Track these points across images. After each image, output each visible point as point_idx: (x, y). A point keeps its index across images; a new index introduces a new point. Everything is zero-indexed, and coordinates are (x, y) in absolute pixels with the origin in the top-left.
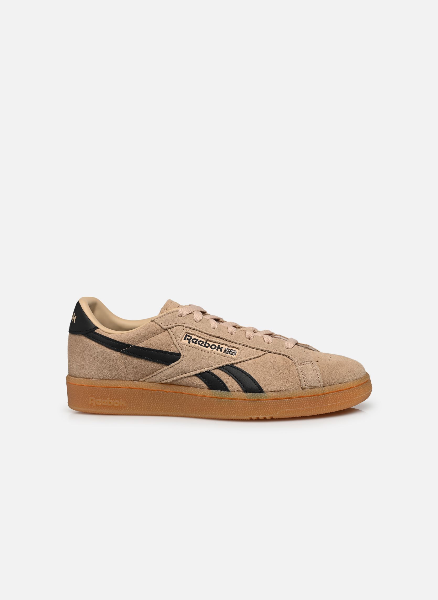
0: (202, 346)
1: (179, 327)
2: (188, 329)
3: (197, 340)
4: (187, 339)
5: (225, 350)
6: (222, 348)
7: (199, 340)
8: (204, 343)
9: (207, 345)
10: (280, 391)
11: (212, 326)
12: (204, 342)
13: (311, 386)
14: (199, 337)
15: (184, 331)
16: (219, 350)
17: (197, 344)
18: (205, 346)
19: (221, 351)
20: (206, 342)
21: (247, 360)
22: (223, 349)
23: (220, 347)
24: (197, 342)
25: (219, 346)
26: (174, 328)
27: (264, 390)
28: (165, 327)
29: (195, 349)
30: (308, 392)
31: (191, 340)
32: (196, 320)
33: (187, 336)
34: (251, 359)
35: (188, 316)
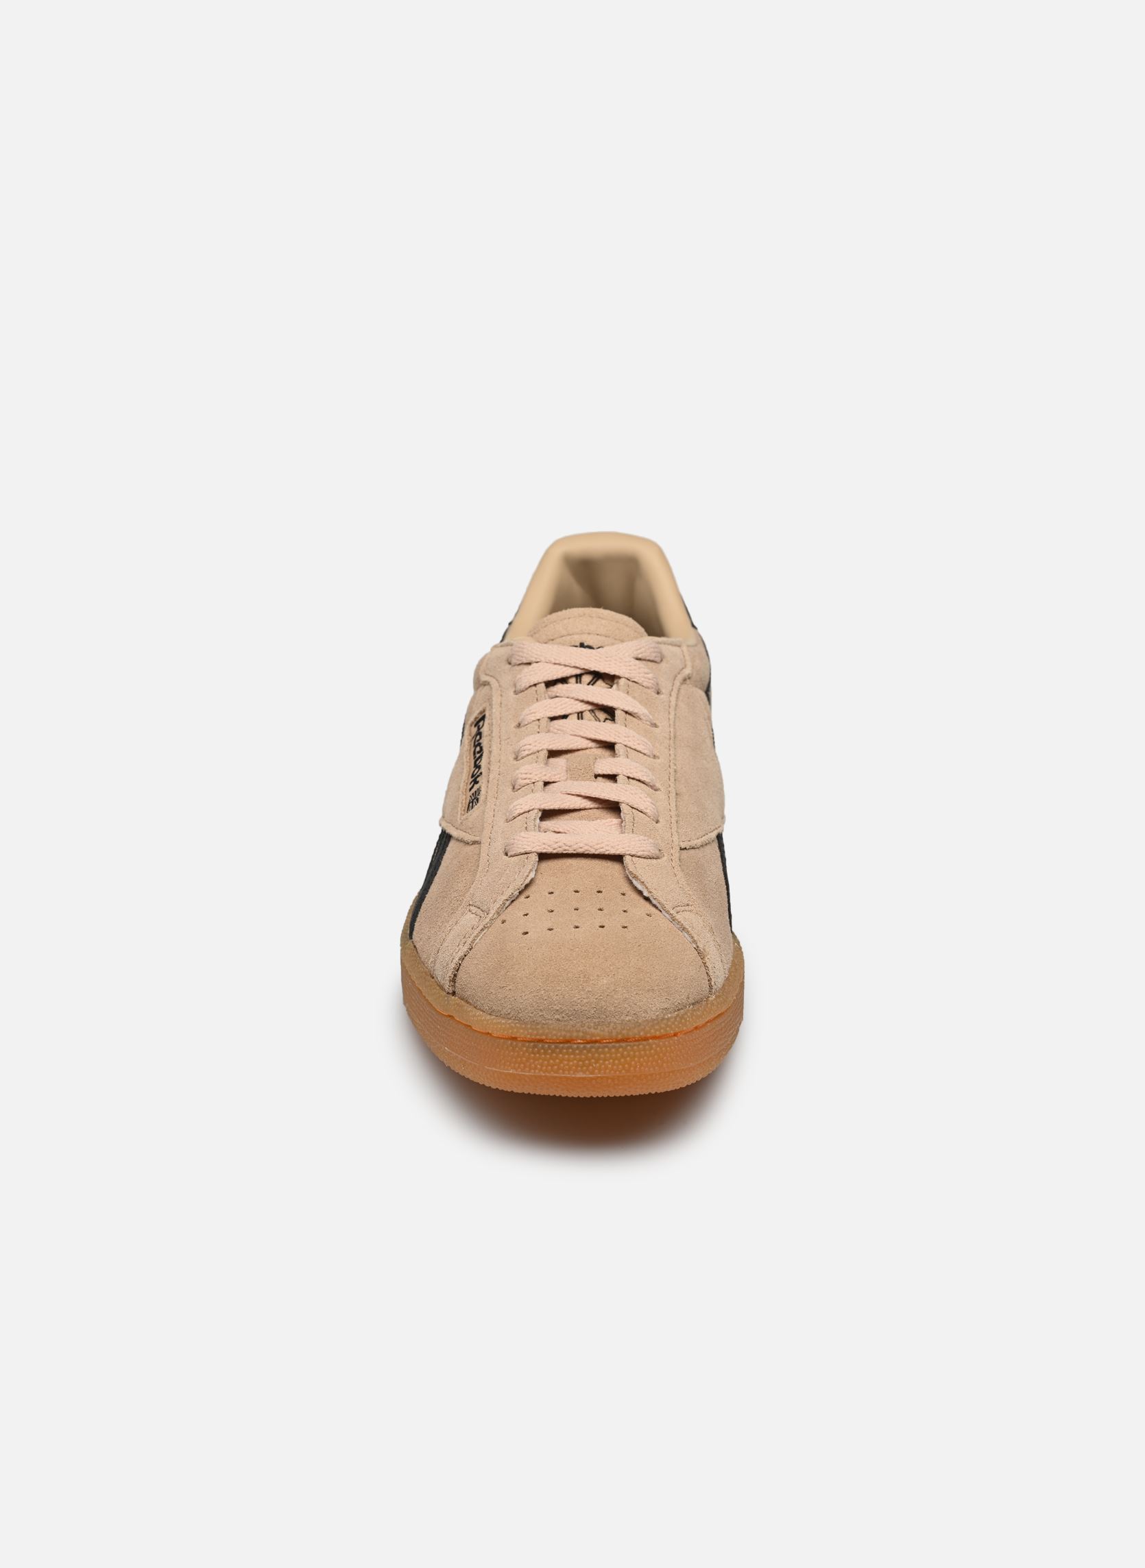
6: (478, 782)
22: (475, 788)
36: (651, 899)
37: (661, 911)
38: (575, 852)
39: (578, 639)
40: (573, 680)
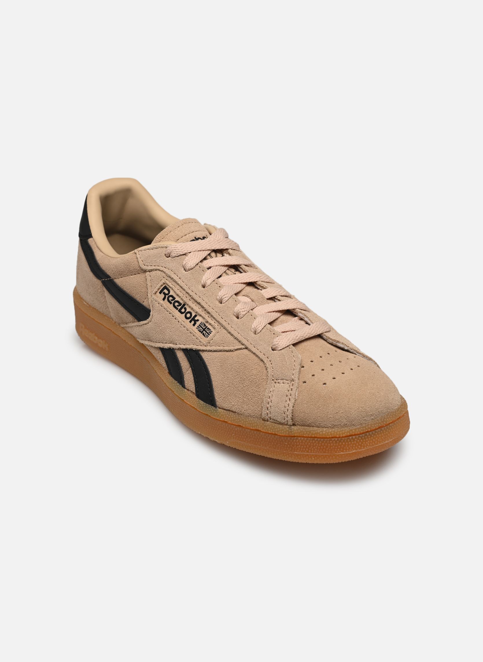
0: (177, 310)
1: (160, 272)
2: (169, 279)
3: (174, 298)
4: (164, 293)
5: (199, 325)
6: (198, 320)
7: (175, 300)
8: (180, 306)
9: (183, 310)
10: (235, 412)
11: (202, 282)
12: (182, 304)
13: (275, 420)
14: (178, 295)
15: (163, 281)
16: (193, 322)
17: (172, 304)
18: (180, 311)
19: (194, 325)
20: (184, 305)
21: (215, 351)
22: (198, 323)
23: (196, 319)
24: (173, 302)
25: (196, 316)
26: (153, 273)
27: (217, 403)
28: (144, 267)
29: (167, 312)
30: (269, 427)
31: (167, 296)
32: (185, 266)
33: (165, 288)
34: (220, 351)
35: (177, 258)
36: (350, 350)
37: (356, 354)
38: (305, 339)
39: (192, 236)
40: (209, 257)
